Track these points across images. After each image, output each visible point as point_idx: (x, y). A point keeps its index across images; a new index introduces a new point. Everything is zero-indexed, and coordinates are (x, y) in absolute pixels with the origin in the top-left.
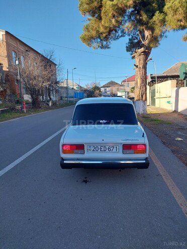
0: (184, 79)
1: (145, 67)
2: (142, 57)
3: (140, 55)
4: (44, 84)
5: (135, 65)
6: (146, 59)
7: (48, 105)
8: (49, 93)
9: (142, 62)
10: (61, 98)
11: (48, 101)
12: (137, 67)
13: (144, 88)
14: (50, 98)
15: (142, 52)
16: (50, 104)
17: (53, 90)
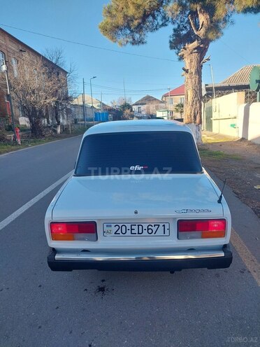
0: (257, 90)
1: (199, 72)
2: (195, 56)
3: (191, 53)
4: (48, 101)
5: (184, 69)
6: (201, 58)
7: (55, 131)
8: (57, 114)
9: (194, 63)
10: (76, 121)
11: (56, 127)
12: (187, 71)
13: (198, 105)
14: (59, 122)
15: (194, 49)
16: (59, 130)
17: (62, 110)
